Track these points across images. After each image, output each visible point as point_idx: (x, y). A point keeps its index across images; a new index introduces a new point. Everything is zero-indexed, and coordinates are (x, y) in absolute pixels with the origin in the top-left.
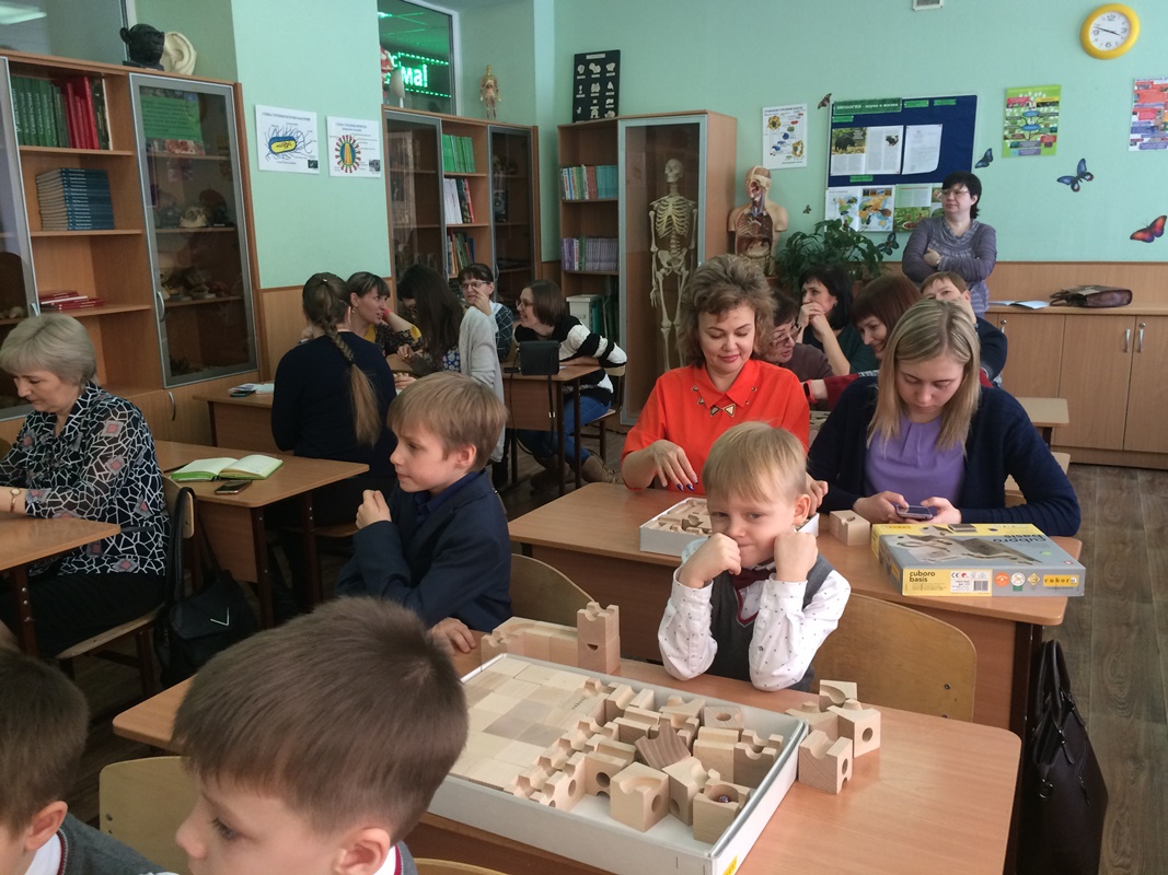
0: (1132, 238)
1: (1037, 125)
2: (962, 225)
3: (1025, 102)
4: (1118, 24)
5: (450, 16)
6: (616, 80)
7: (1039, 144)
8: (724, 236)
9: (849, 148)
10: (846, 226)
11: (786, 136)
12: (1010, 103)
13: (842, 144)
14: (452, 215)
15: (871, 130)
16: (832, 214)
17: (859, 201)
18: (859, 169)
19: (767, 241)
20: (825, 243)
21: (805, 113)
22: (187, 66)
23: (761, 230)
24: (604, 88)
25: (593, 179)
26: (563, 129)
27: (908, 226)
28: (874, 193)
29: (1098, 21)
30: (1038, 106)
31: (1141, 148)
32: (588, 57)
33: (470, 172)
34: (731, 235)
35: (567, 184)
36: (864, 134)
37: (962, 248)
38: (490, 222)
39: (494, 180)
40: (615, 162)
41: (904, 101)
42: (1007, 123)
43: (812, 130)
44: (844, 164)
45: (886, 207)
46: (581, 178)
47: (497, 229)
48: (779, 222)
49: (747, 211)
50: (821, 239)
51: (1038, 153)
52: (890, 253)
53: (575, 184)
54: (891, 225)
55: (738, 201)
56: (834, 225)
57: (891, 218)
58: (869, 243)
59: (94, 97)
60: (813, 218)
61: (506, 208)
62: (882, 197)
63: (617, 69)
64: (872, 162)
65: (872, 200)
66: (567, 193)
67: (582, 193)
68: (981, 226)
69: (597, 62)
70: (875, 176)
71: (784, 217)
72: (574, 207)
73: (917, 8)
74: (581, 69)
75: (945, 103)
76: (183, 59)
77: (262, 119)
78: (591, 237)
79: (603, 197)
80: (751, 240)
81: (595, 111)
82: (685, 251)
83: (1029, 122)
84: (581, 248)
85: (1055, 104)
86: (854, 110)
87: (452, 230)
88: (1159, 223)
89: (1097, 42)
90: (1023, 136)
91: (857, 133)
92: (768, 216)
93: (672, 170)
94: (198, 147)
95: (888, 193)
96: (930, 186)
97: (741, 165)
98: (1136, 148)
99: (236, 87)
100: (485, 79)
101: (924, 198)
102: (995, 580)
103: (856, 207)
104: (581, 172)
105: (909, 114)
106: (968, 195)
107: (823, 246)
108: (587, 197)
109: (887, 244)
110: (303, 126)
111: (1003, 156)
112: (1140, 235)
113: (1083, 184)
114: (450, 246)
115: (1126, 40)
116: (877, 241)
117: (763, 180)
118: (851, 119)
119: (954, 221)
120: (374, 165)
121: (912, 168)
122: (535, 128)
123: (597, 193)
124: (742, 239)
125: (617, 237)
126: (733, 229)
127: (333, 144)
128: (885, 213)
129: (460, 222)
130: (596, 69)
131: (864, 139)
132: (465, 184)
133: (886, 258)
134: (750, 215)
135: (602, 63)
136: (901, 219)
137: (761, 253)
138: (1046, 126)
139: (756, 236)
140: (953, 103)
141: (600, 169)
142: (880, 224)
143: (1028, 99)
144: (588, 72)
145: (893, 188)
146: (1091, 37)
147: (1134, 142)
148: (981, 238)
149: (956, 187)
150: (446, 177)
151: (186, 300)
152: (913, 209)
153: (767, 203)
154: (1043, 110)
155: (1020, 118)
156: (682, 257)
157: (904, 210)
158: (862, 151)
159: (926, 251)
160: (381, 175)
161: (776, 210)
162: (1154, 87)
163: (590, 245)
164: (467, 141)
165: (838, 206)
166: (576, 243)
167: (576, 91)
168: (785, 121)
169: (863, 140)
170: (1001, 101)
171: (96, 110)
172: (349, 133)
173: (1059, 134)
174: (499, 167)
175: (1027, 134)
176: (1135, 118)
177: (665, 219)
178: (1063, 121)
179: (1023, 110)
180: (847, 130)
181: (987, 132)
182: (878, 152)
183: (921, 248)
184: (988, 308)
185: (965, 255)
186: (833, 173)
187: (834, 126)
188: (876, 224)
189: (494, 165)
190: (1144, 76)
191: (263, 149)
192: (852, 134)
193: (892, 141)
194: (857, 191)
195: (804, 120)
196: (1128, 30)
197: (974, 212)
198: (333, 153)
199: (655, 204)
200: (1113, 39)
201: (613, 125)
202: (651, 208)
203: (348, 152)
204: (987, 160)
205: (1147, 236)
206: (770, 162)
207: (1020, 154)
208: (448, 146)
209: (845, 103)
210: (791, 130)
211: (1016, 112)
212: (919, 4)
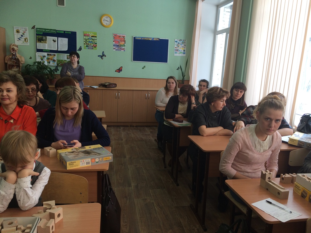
0: (116, 71)
1: (92, 41)
2: (75, 66)
3: (88, 35)
4: (108, 19)
7: (93, 46)
9: (42, 42)
10: (43, 63)
11: (22, 36)
12: (85, 35)
13: (40, 40)
15: (48, 37)
16: (38, 60)
17: (46, 57)
18: (45, 48)
19: (18, 66)
20: (37, 68)
21: (28, 30)
23: (16, 63)
27: (61, 65)
28: (50, 55)
29: (104, 18)
30: (92, 37)
31: (116, 50)
34: (6, 64)
36: (46, 38)
37: (76, 72)
41: (57, 30)
42: (85, 40)
43: (30, 35)
44: (40, 46)
45: (54, 59)
48: (22, 61)
49: (11, 57)
50: (36, 67)
51: (93, 49)
52: (56, 72)
54: (56, 64)
56: (39, 63)
57: (56, 62)
58: (50, 69)
60: (33, 60)
62: (53, 56)
64: (49, 46)
65: (50, 57)
68: (80, 66)
70: (50, 50)
71: (23, 59)
73: (58, 6)
75: (68, 33)
80: (13, 66)
83: (90, 40)
85: (96, 37)
86: (43, 31)
88: (121, 68)
89: (104, 23)
91: (44, 38)
92: (18, 59)
95: (55, 55)
96: (66, 54)
97: (8, 42)
98: (115, 50)
101: (65, 57)
102: (91, 161)
103: (46, 58)
105: (59, 34)
106: (77, 58)
107: (36, 69)
109: (55, 69)
111: (85, 48)
112: (117, 71)
115: (111, 23)
116: (53, 68)
117: (16, 48)
118: (42, 33)
119: (74, 64)
121: (61, 49)
124: (10, 65)
126: (6, 62)
128: (54, 61)
131: (46, 39)
133: (55, 73)
134: (12, 58)
136: (59, 63)
138: (94, 42)
139: (15, 65)
140: (70, 33)
142: (53, 63)
143: (89, 35)
146: (103, 22)
147: (114, 49)
148: (81, 69)
149: (74, 55)
152: (62, 60)
153: (17, 55)
154: (93, 38)
155: (88, 39)
157: (60, 60)
158: (46, 43)
159: (67, 72)
161: (21, 57)
162: (118, 36)
165: (40, 58)
168: (21, 31)
169: (46, 40)
170: (83, 35)
173: (97, 44)
175: (90, 44)
176: (114, 43)
178: (98, 41)
180: (41, 36)
181: (80, 42)
182: (50, 43)
183: (65, 71)
184: (84, 87)
185: (77, 74)
186: (38, 48)
187: (37, 35)
188: (52, 63)
190: (115, 33)
192: (43, 38)
193: (54, 41)
194: (45, 54)
195: (27, 32)
196: (111, 21)
197: (78, 62)
200: (108, 23)
204: (80, 49)
205: (119, 71)
206: (17, 43)
207: (88, 49)
209: (40, 29)
210: (24, 34)
211: (87, 38)
212: (59, 4)
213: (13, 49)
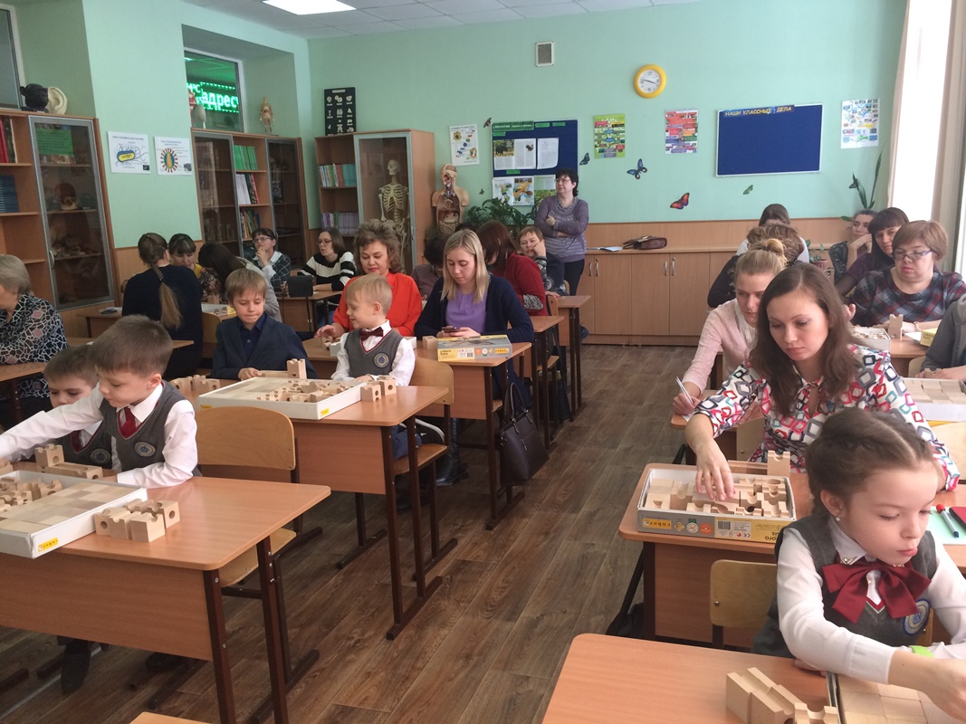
0: (671, 207)
1: (613, 138)
2: (568, 200)
3: (605, 124)
4: (653, 78)
5: (236, 64)
6: (353, 107)
7: (615, 150)
8: (430, 210)
9: (504, 153)
10: (506, 202)
11: (465, 145)
12: (596, 125)
13: (500, 150)
14: (243, 198)
15: (516, 141)
16: (497, 194)
17: (513, 186)
18: (511, 166)
19: (457, 212)
20: (490, 213)
21: (476, 133)
22: (61, 108)
23: (453, 205)
24: (345, 113)
25: (341, 173)
26: (319, 140)
28: (521, 181)
29: (642, 76)
30: (613, 126)
31: (672, 152)
32: (334, 92)
33: (254, 169)
34: (434, 209)
35: (323, 177)
36: (513, 144)
37: (568, 215)
38: (270, 203)
39: (272, 174)
40: (353, 162)
41: (535, 123)
42: (596, 137)
43: (480, 141)
44: (502, 162)
45: (530, 190)
46: (332, 172)
47: (275, 207)
48: (464, 200)
49: (443, 193)
50: (488, 211)
51: (615, 155)
53: (329, 177)
54: (533, 201)
55: (438, 187)
56: (496, 201)
57: (533, 197)
58: (517, 212)
59: (5, 131)
60: (485, 197)
61: (282, 191)
62: (526, 183)
63: (353, 100)
64: (519, 161)
65: (521, 186)
66: (324, 183)
67: (334, 182)
68: (580, 201)
69: (340, 95)
70: (521, 170)
71: (466, 197)
72: (330, 192)
73: (539, 65)
74: (329, 99)
75: (560, 124)
76: (60, 104)
77: (112, 141)
78: (341, 212)
79: (347, 185)
80: (447, 212)
81: (340, 127)
82: (404, 220)
83: (608, 136)
84: (335, 219)
85: (622, 125)
86: (505, 128)
87: (243, 209)
88: (685, 197)
89: (643, 88)
90: (605, 145)
91: (509, 144)
92: (456, 196)
93: (392, 168)
94: (71, 159)
95: (530, 181)
97: (439, 163)
98: (669, 152)
99: (95, 121)
100: (262, 106)
102: (476, 352)
103: (511, 190)
104: (332, 169)
105: (539, 132)
106: (570, 182)
108: (337, 185)
109: (531, 213)
110: (138, 144)
111: (596, 157)
112: (675, 205)
113: (642, 174)
114: (242, 219)
115: (659, 86)
116: (524, 212)
117: (452, 173)
118: (504, 134)
119: (564, 198)
120: (187, 167)
121: (543, 165)
122: (300, 139)
123: (343, 182)
124: (441, 212)
125: (358, 211)
126: (435, 205)
127: (159, 154)
128: (529, 193)
129: (249, 203)
130: (340, 100)
131: (513, 146)
132: (252, 177)
134: (445, 196)
135: (343, 96)
137: (453, 221)
138: (618, 139)
139: (450, 209)
140: (563, 124)
141: (345, 167)
142: (526, 200)
143: (607, 122)
144: (334, 102)
145: (533, 177)
146: (639, 85)
147: (668, 149)
148: (579, 209)
149: (563, 177)
150: (238, 173)
151: (67, 256)
152: (545, 191)
153: (456, 188)
154: (616, 129)
155: (603, 134)
156: (402, 224)
157: (541, 191)
158: (513, 155)
159: (547, 217)
160: (192, 173)
161: (461, 192)
162: (677, 115)
163: (341, 217)
164: (251, 149)
165: (500, 189)
166: (331, 215)
167: (327, 114)
168: (464, 136)
169: (512, 148)
170: (591, 124)
171: (6, 141)
172: (169, 147)
173: (626, 143)
174: (275, 166)
175: (608, 144)
176: (668, 134)
177: (389, 199)
178: (628, 135)
179: (605, 129)
180: (502, 141)
181: (585, 144)
182: (522, 155)
183: (544, 216)
185: (570, 219)
186: (496, 169)
187: (494, 138)
188: (523, 200)
189: (271, 165)
190: (671, 108)
191: (114, 159)
192: (505, 144)
193: (529, 148)
194: (511, 180)
195: (475, 135)
196: (660, 81)
197: (575, 192)
198: (160, 160)
199: (383, 189)
200: (654, 86)
201: (351, 138)
202: (380, 192)
203: (170, 159)
204: (586, 160)
205: (679, 206)
206: (458, 161)
207: (605, 156)
208: (239, 155)
209: (500, 124)
210: (468, 140)
211: (600, 130)
212: (540, 62)
213: (447, 176)
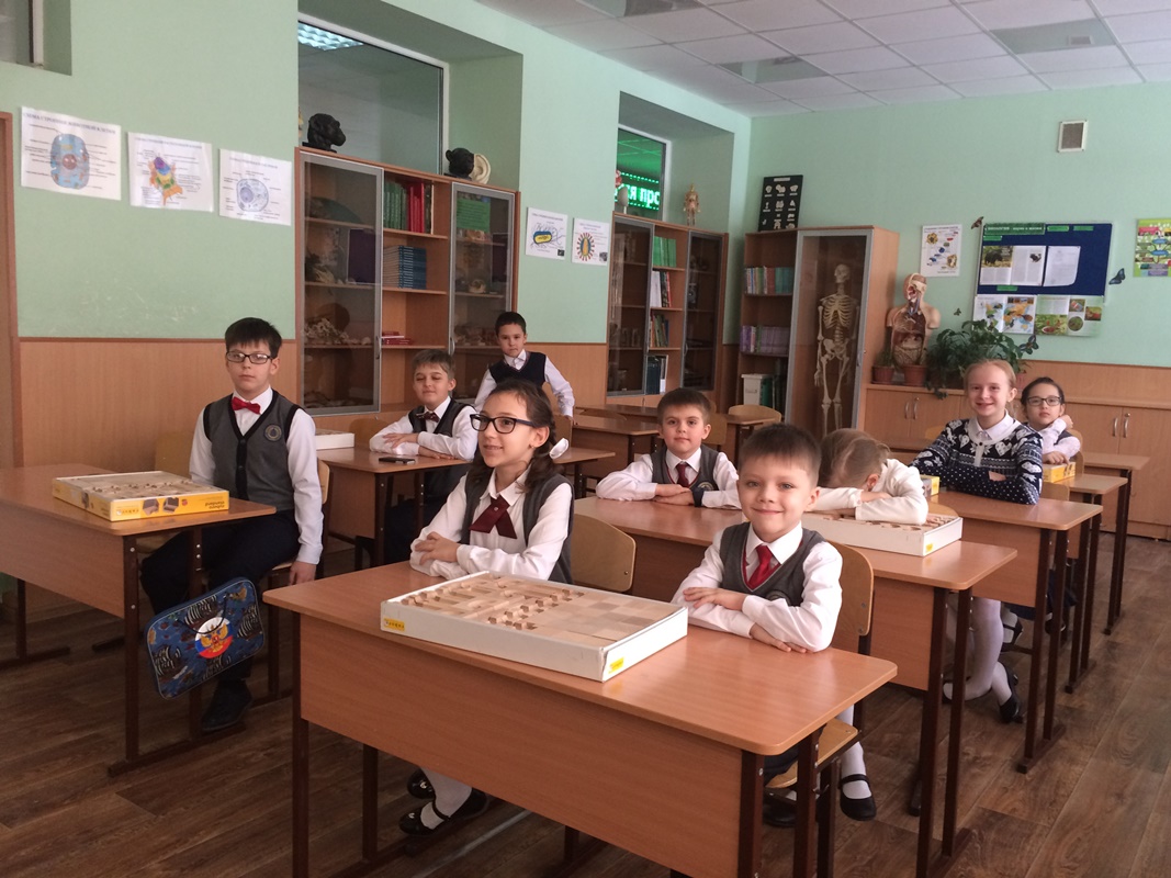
1: (1164, 250)
3: (1155, 231)
5: (665, 145)
6: (797, 199)
7: (1166, 266)
8: (883, 330)
9: (997, 262)
10: (991, 327)
11: (942, 250)
12: (1141, 232)
13: (991, 259)
14: (655, 300)
15: (1017, 248)
16: (979, 316)
17: (1004, 307)
18: (1004, 280)
19: (920, 336)
20: (971, 340)
21: (960, 232)
22: (484, 178)
24: (787, 205)
25: (772, 278)
26: (750, 236)
27: (1047, 330)
28: (1018, 301)
30: (1166, 235)
32: (776, 180)
33: (672, 267)
34: (889, 330)
35: (749, 281)
36: (1011, 252)
38: (684, 308)
39: (691, 274)
40: (792, 265)
41: (1047, 226)
42: (1139, 248)
43: (964, 246)
44: (991, 275)
45: (1029, 313)
46: (762, 276)
47: (689, 313)
48: (932, 321)
49: (903, 310)
50: (967, 337)
51: (1165, 274)
53: (755, 282)
54: (1032, 329)
56: (981, 324)
57: (1032, 323)
58: (1011, 342)
59: (426, 198)
60: (963, 318)
61: (697, 299)
62: (1024, 304)
63: (799, 191)
64: (1016, 275)
65: (1016, 307)
66: (749, 288)
67: (762, 288)
69: (782, 184)
70: (1019, 286)
71: (936, 317)
72: (754, 299)
73: (1061, 151)
74: (769, 189)
75: (1083, 229)
76: (483, 174)
77: (532, 218)
78: (766, 326)
79: (779, 292)
80: (906, 335)
81: (778, 223)
82: (847, 341)
83: (1158, 248)
84: (757, 333)
86: (1002, 231)
87: (655, 312)
90: (1152, 259)
91: (1005, 251)
92: (922, 315)
93: (841, 273)
94: (486, 237)
95: (1031, 301)
96: (1069, 297)
97: (902, 272)
99: (517, 194)
100: (688, 195)
101: (1063, 307)
103: (1002, 312)
104: (762, 272)
105: (1052, 237)
107: (969, 343)
108: (766, 292)
109: (1028, 344)
110: (557, 225)
111: (1135, 275)
114: (650, 324)
116: (1018, 341)
117: (919, 285)
120: (603, 256)
121: (1053, 281)
122: (727, 235)
123: (774, 290)
124: (897, 334)
125: (789, 326)
126: (891, 325)
127: (576, 239)
128: (1027, 318)
129: (660, 306)
130: (781, 189)
131: (1011, 256)
132: (667, 276)
133: (1025, 356)
134: (906, 313)
135: (787, 185)
136: (1041, 324)
137: (914, 346)
139: (912, 332)
140: (1090, 229)
141: (779, 271)
142: (1022, 327)
143: (1157, 229)
144: (775, 192)
145: (1035, 297)
150: (654, 270)
151: (467, 345)
152: (1053, 316)
153: (922, 304)
155: (1150, 244)
156: (844, 346)
157: (1044, 316)
158: (1009, 266)
160: (607, 264)
161: (930, 310)
163: (765, 332)
164: (672, 243)
165: (985, 310)
166: (753, 329)
167: (763, 207)
168: (942, 239)
169: (1009, 257)
170: (1133, 230)
171: (426, 207)
172: (588, 231)
174: (695, 265)
175: (1156, 258)
177: (832, 313)
179: (1152, 238)
180: (997, 247)
181: (1120, 254)
182: (1022, 266)
186: (982, 283)
187: (985, 243)
188: (1018, 326)
189: (691, 263)
191: (530, 240)
192: (1000, 251)
193: (1035, 258)
194: (1003, 299)
195: (958, 238)
198: (576, 245)
199: (824, 300)
201: (794, 234)
202: (821, 304)
203: (586, 245)
204: (1120, 278)
206: (927, 271)
207: (1150, 275)
208: (658, 245)
209: (995, 225)
210: (947, 245)
211: (1146, 239)
212: (1063, 147)
213: (914, 290)
